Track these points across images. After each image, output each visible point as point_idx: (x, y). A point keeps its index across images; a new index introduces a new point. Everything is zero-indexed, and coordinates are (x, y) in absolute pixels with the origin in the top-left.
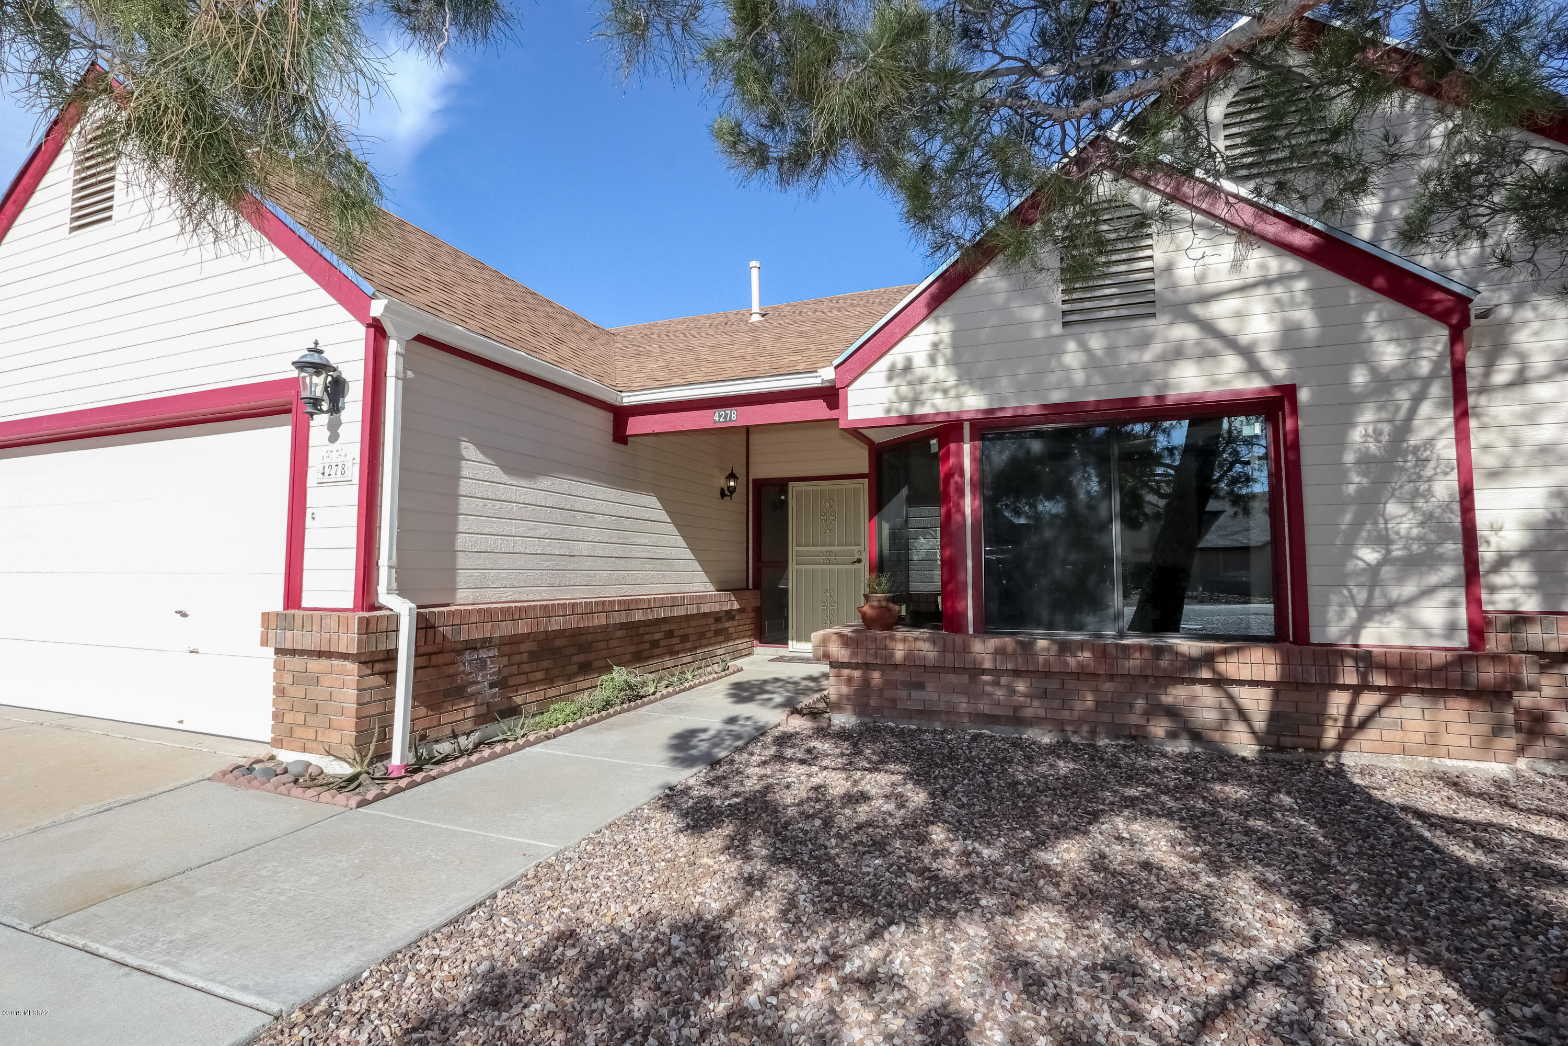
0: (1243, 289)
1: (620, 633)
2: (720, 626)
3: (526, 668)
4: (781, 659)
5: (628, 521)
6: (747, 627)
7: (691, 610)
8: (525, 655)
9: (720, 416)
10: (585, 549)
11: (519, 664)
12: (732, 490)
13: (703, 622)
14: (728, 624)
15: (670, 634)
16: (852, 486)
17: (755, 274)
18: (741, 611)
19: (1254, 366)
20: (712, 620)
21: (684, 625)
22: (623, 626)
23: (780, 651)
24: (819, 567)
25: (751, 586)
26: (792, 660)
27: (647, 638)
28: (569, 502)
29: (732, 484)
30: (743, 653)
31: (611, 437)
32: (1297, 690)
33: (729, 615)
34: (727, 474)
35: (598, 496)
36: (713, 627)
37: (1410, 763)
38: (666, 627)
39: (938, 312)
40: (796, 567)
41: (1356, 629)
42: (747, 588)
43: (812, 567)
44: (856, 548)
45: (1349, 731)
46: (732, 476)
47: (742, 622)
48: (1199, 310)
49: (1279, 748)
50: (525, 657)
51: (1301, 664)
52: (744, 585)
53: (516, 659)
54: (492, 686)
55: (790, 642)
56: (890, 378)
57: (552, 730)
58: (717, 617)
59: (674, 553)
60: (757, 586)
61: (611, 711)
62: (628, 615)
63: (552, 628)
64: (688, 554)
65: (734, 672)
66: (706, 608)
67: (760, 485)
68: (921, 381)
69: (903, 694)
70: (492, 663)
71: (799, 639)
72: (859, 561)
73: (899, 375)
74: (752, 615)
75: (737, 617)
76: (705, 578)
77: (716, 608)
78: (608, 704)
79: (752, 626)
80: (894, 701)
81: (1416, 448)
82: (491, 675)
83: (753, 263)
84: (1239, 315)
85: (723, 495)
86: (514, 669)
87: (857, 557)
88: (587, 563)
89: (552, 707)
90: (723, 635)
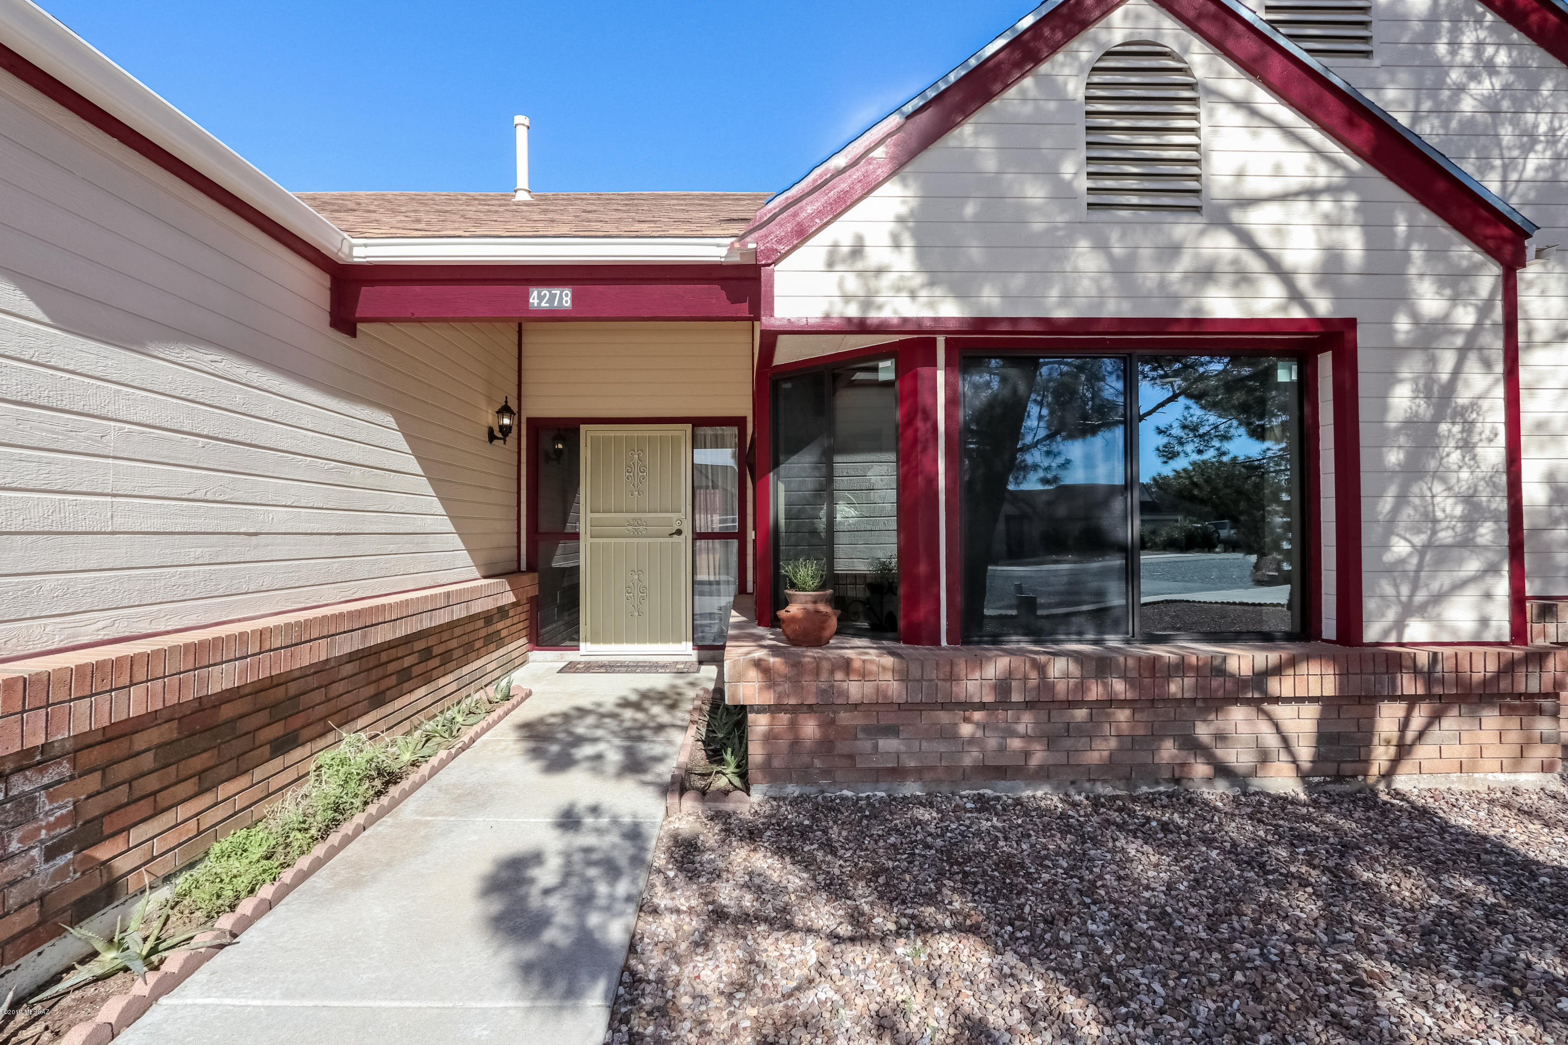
0: (1284, 197)
1: (348, 669)
2: (491, 629)
3: (152, 783)
4: (570, 668)
5: (357, 471)
6: (521, 626)
7: (459, 613)
8: (150, 755)
9: (541, 298)
10: (279, 518)
11: (130, 782)
12: (505, 430)
13: (469, 628)
14: (500, 626)
15: (427, 654)
16: (670, 434)
17: (522, 135)
18: (514, 605)
19: (1295, 296)
20: (481, 623)
21: (446, 636)
22: (352, 657)
23: (571, 656)
24: (624, 540)
25: (524, 566)
26: (589, 668)
27: (392, 667)
28: (245, 429)
29: (506, 421)
30: (517, 662)
31: (327, 318)
32: (1359, 703)
33: (502, 612)
34: (498, 407)
35: (303, 423)
36: (483, 633)
37: (1467, 782)
38: (420, 645)
39: (908, 169)
40: (590, 540)
41: (1400, 625)
42: (519, 571)
43: (613, 540)
44: (674, 516)
45: (1403, 750)
46: (505, 410)
47: (516, 619)
48: (1237, 216)
49: (1339, 778)
50: (147, 761)
51: (1374, 673)
52: (515, 566)
53: (124, 770)
54: (51, 853)
55: (582, 645)
56: (830, 265)
57: (226, 922)
58: (488, 618)
59: (429, 523)
60: (531, 568)
61: (347, 828)
62: (364, 636)
63: (215, 688)
64: (447, 525)
65: (523, 700)
66: (477, 608)
67: (537, 426)
68: (880, 271)
69: (865, 745)
70: (52, 798)
71: (595, 640)
72: (679, 532)
73: (844, 261)
74: (527, 607)
75: (511, 613)
76: (469, 561)
77: (489, 604)
78: (339, 810)
79: (527, 623)
80: (851, 757)
81: (1464, 409)
82: (50, 827)
83: (519, 119)
84: (1279, 230)
85: (492, 437)
86: (121, 794)
87: (676, 527)
88: (284, 547)
89: (216, 848)
90: (494, 641)
